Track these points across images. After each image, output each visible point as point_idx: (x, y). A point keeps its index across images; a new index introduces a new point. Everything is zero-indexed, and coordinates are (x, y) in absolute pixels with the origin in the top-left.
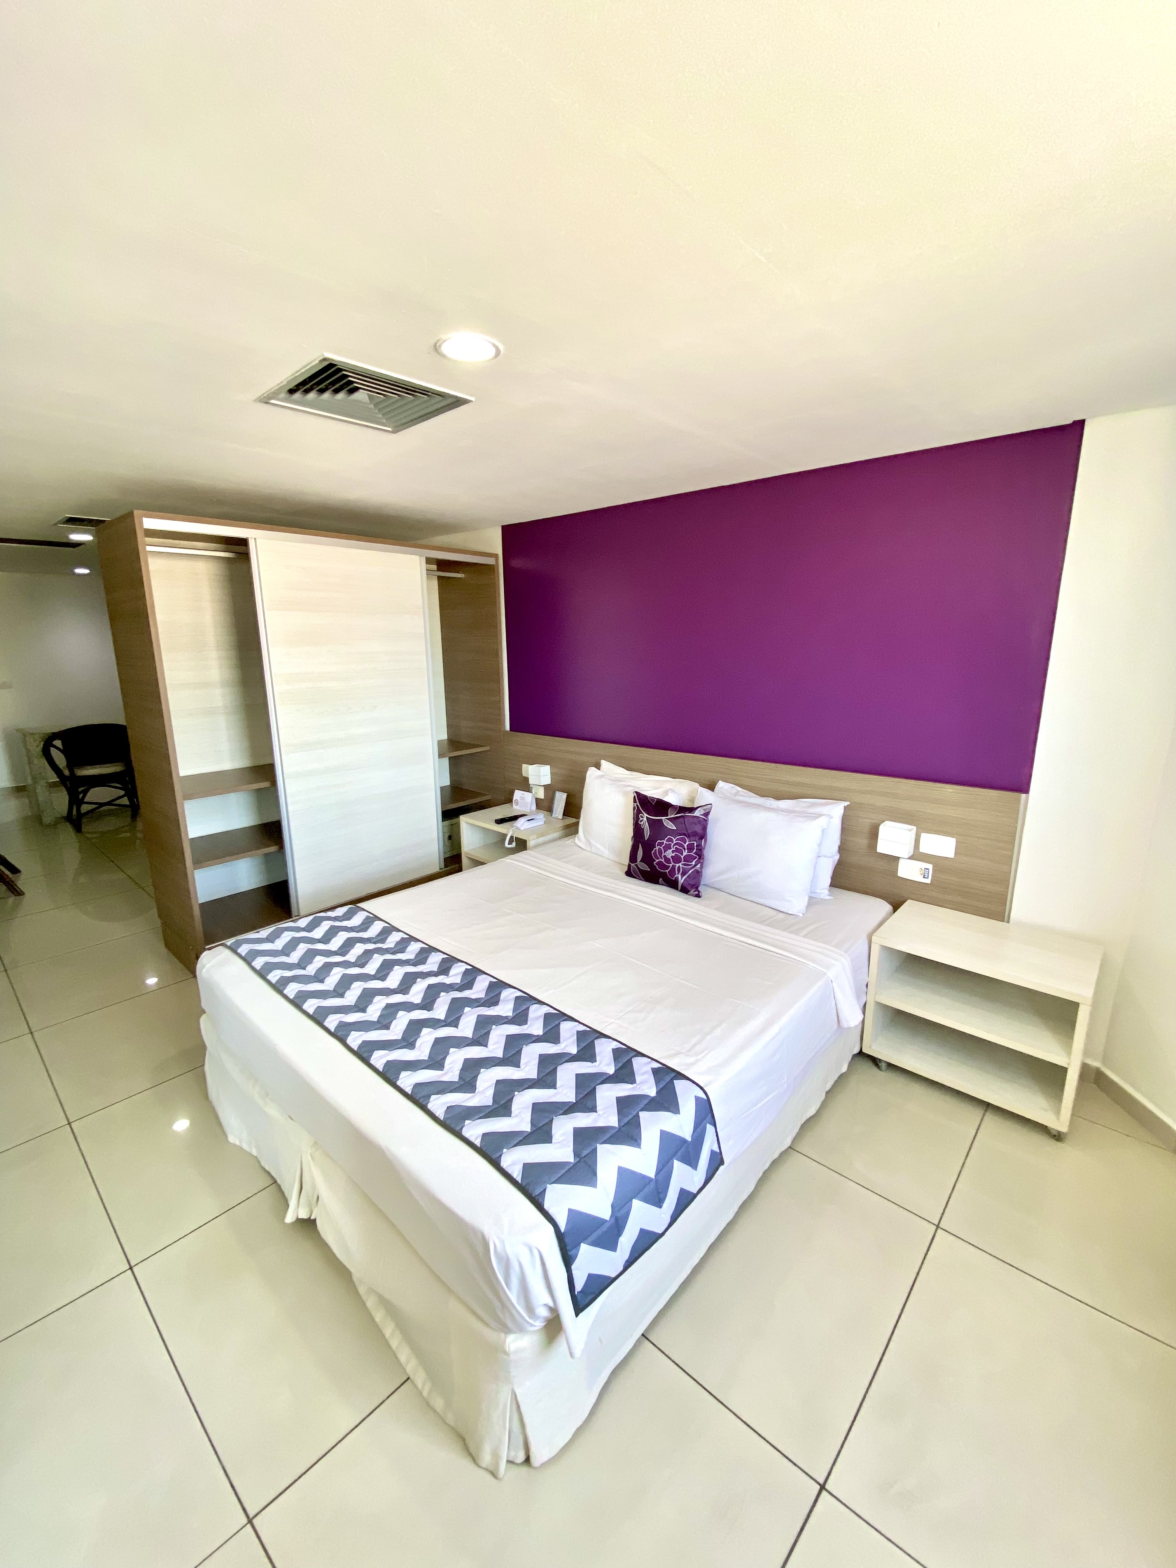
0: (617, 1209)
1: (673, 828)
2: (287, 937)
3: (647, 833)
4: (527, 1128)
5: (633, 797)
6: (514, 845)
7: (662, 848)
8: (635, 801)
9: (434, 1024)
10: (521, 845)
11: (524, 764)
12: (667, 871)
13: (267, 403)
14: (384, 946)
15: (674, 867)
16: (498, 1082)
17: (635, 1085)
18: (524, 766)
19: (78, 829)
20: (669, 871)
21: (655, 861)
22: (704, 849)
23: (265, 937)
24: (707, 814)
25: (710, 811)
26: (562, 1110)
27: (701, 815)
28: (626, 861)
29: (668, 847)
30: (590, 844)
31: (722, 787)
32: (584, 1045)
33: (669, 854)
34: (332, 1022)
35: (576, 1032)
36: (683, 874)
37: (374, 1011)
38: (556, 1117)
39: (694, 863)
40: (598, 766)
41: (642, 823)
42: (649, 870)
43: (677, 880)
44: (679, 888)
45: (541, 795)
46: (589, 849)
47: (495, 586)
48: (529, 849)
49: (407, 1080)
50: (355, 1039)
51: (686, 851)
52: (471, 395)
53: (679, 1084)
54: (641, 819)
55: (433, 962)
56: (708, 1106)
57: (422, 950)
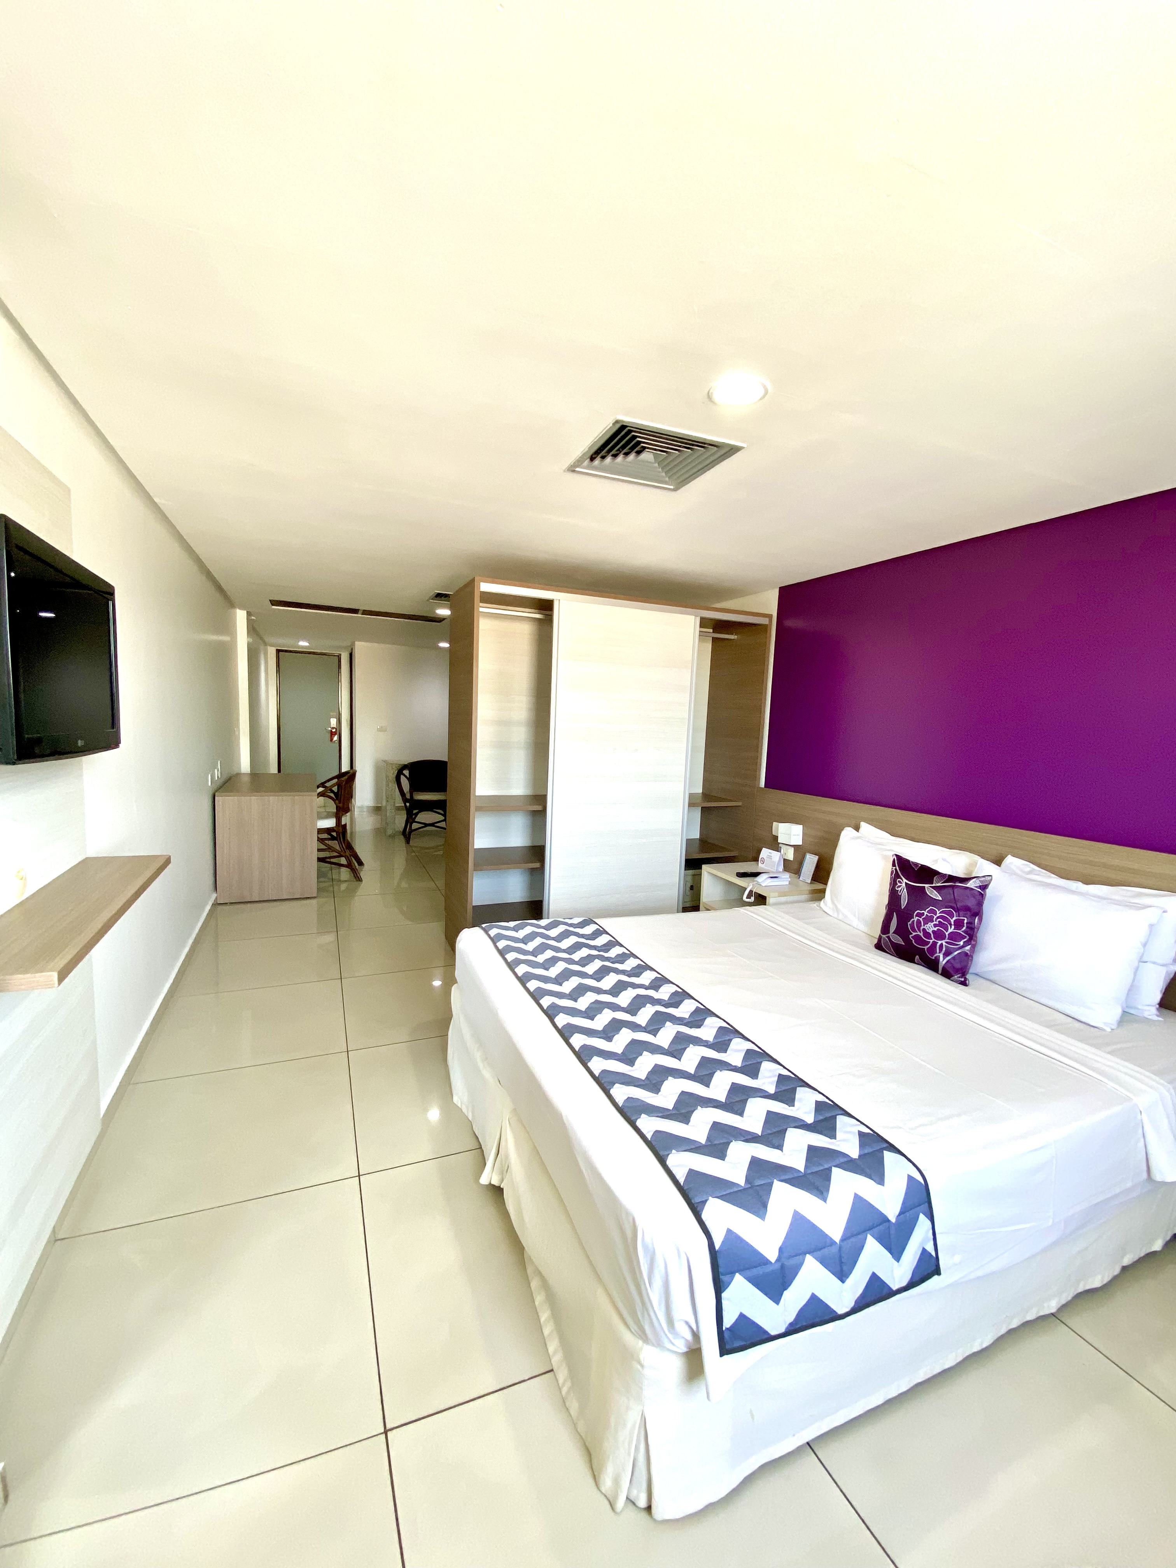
0: (786, 1254)
1: (937, 898)
2: (528, 930)
3: (904, 902)
4: (703, 1140)
5: (892, 860)
6: (752, 899)
7: (921, 919)
8: (894, 865)
9: (635, 1027)
10: (761, 900)
11: (775, 822)
12: (926, 948)
13: (574, 471)
14: (606, 955)
15: (935, 944)
16: (683, 1093)
17: (833, 1140)
18: (775, 824)
19: (408, 841)
20: (927, 949)
21: (912, 934)
22: (978, 929)
23: (512, 926)
24: (984, 887)
25: (990, 883)
26: (744, 1137)
27: (976, 887)
28: (877, 932)
29: (929, 920)
30: (837, 910)
31: (1011, 863)
32: (784, 1088)
33: (930, 927)
34: (546, 1001)
35: (778, 1074)
36: (946, 954)
37: (583, 1003)
38: (735, 1141)
39: (961, 943)
40: (857, 828)
41: (899, 889)
42: (903, 944)
43: (937, 960)
44: (940, 971)
45: (790, 855)
46: (835, 915)
47: (766, 645)
48: (769, 905)
49: (598, 1065)
50: (562, 1020)
51: (953, 927)
52: (744, 442)
53: (889, 1157)
54: (899, 884)
55: (647, 978)
56: (925, 1194)
57: (639, 966)
